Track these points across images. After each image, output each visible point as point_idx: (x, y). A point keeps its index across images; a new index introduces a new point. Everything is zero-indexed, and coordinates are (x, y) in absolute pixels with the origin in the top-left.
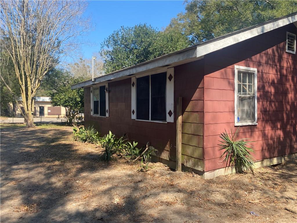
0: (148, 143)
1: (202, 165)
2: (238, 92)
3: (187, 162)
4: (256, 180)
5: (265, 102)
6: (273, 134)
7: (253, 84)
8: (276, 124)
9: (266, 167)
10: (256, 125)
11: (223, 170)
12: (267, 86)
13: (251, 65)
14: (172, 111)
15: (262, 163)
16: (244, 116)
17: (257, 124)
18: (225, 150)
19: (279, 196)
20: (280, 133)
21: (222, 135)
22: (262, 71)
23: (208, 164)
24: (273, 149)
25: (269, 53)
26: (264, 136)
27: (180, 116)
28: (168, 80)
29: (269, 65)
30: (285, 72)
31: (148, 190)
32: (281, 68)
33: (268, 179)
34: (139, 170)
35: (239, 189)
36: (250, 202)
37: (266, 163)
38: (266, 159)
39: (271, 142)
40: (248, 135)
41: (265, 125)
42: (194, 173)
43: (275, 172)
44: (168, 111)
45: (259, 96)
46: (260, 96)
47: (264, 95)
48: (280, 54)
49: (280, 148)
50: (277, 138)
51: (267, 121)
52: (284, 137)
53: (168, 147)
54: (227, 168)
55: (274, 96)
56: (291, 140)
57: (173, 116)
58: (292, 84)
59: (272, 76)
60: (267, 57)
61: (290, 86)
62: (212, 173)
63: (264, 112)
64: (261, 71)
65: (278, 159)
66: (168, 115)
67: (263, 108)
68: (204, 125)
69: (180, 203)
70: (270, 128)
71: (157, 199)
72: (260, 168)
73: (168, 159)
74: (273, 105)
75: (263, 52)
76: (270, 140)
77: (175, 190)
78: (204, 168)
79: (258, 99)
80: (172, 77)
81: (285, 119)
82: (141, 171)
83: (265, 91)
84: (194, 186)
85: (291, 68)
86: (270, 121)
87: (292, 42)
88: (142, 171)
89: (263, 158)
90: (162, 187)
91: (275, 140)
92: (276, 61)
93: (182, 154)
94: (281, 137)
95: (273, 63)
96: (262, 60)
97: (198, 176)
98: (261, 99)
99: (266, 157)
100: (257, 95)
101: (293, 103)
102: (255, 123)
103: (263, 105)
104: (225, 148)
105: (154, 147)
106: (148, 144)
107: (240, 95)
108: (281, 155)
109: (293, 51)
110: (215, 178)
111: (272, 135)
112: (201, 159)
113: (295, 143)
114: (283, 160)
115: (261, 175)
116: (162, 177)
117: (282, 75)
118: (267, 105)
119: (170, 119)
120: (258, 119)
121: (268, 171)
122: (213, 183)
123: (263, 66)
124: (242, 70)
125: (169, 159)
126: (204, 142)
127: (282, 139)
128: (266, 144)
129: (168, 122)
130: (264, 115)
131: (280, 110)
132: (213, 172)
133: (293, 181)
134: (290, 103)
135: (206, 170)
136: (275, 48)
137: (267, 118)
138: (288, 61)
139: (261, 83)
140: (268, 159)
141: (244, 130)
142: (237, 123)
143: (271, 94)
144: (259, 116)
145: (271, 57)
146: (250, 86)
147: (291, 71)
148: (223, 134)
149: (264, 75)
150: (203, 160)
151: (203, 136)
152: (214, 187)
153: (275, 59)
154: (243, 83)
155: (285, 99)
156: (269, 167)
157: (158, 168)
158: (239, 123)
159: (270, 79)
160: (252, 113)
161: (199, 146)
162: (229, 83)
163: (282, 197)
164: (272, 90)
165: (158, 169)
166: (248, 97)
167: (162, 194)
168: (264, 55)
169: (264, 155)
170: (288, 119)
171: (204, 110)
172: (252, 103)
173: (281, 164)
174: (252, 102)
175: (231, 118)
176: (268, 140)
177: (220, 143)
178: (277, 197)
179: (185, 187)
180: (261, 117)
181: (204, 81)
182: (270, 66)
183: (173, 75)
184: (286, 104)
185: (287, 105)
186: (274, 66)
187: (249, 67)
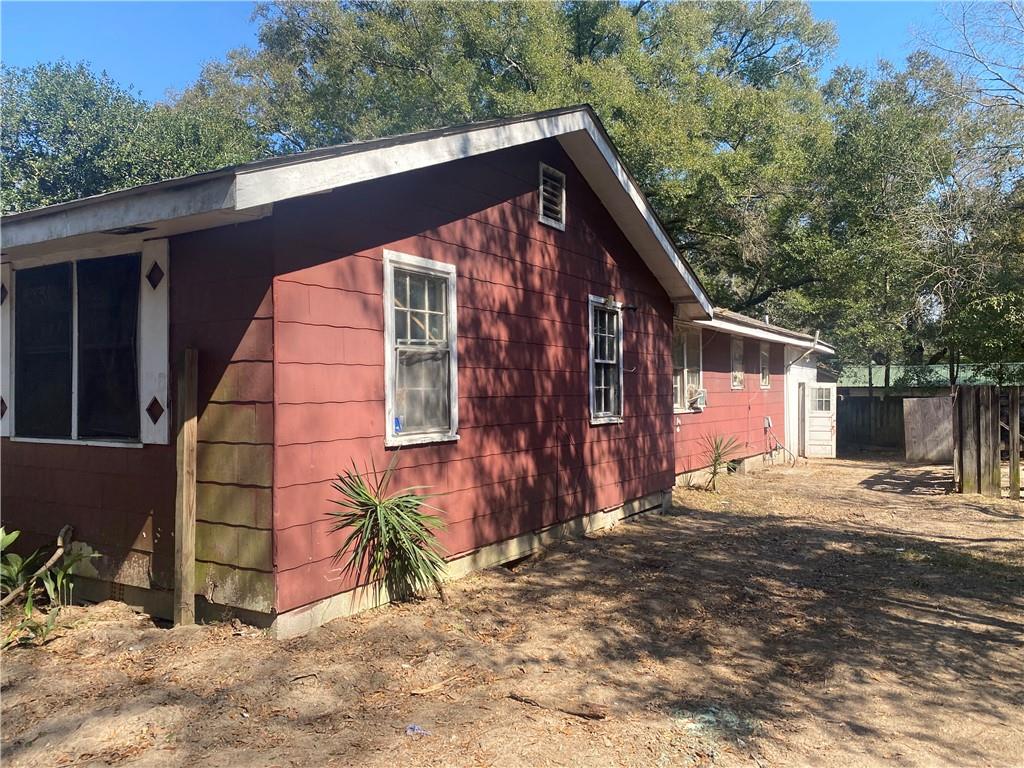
0: (64, 530)
1: (268, 590)
2: (397, 337)
3: (215, 586)
4: (445, 618)
5: (483, 371)
6: (507, 467)
7: (444, 313)
8: (514, 436)
9: (486, 571)
10: (456, 442)
11: (344, 599)
12: (486, 321)
13: (438, 251)
14: (163, 401)
15: (474, 561)
16: (418, 415)
17: (458, 437)
18: (352, 529)
19: (500, 660)
20: (526, 462)
21: (341, 479)
22: (471, 273)
23: (288, 585)
24: (505, 512)
25: (491, 220)
26: (481, 473)
27: (189, 419)
28: (145, 284)
29: (491, 258)
30: (537, 282)
31: (33, 719)
32: (527, 268)
33: (483, 611)
34: (13, 645)
35: (386, 656)
36: (414, 695)
37: (488, 557)
38: (486, 546)
39: (499, 491)
40: (429, 475)
41: (482, 441)
42: (242, 623)
43: (508, 584)
44: (145, 403)
45: (462, 351)
46: (467, 350)
47: (478, 350)
48: (521, 226)
49: (526, 508)
50: (517, 479)
51: (487, 429)
52: (539, 475)
53: (145, 539)
54: (359, 589)
55: (507, 352)
56: (557, 482)
57: (164, 419)
58: (558, 318)
59: (501, 291)
60: (485, 233)
61: (553, 322)
62: (306, 613)
63: (479, 399)
64: (467, 274)
65: (520, 544)
66: (145, 417)
67: (477, 386)
68: (274, 449)
69: (162, 746)
70: (496, 450)
71: (66, 746)
72: (467, 577)
73: (146, 585)
74: (505, 377)
75: (474, 216)
76: (496, 486)
77: (151, 697)
78: (273, 600)
79: (460, 359)
80: (163, 274)
81: (540, 419)
82: (19, 645)
83: (482, 335)
84: (231, 671)
85: (553, 270)
86: (496, 428)
87: (555, 196)
88: (24, 644)
89: (479, 544)
90: (100, 695)
91: (513, 483)
92: (512, 246)
93: (196, 560)
94: (530, 474)
95: (502, 252)
96: (472, 238)
97: (254, 632)
98: (470, 359)
99: (487, 540)
100: (456, 346)
101: (560, 373)
102: (452, 435)
103: (476, 379)
104: (353, 522)
105: (88, 545)
106: (66, 533)
107: (402, 348)
108: (530, 528)
109: (559, 220)
110: (318, 628)
111: (503, 469)
112: (265, 570)
113: (567, 490)
114: (536, 544)
115: (465, 599)
116: (112, 656)
117: (528, 290)
118: (488, 380)
119: (153, 432)
120: (461, 421)
121: (487, 585)
122: (305, 650)
123: (473, 258)
124: (407, 268)
125: (151, 585)
126: (275, 509)
127: (530, 480)
128: (485, 498)
129: (145, 444)
130: (479, 408)
131: (525, 393)
132: (307, 609)
133: (550, 606)
134: (553, 374)
135: (282, 606)
136: (507, 206)
137: (489, 418)
138: (546, 248)
139: (471, 311)
140: (493, 546)
141: (416, 459)
142: (393, 436)
143: (500, 346)
144: (464, 412)
145: (496, 233)
146: (435, 321)
147: (553, 278)
148: (344, 475)
149: (478, 288)
150: (271, 572)
151: (272, 488)
152: (306, 661)
153: (508, 240)
154: (411, 307)
155: (540, 360)
156: (495, 569)
157: (100, 623)
158: (399, 439)
159: (494, 300)
160: (444, 403)
161: (256, 524)
162: (365, 305)
163: (510, 661)
164: (502, 333)
165: (100, 627)
166: (429, 353)
167: (92, 725)
168: (478, 224)
169: (482, 534)
170: (548, 421)
171: (276, 395)
172: (442, 373)
173: (531, 555)
174: (441, 369)
175: (372, 423)
176: (491, 485)
177: (334, 508)
178: (495, 664)
179: (196, 680)
180: (471, 416)
181: (275, 296)
182: (495, 260)
183: (164, 266)
184: (540, 377)
185: (544, 378)
186: (505, 260)
187: (431, 259)
